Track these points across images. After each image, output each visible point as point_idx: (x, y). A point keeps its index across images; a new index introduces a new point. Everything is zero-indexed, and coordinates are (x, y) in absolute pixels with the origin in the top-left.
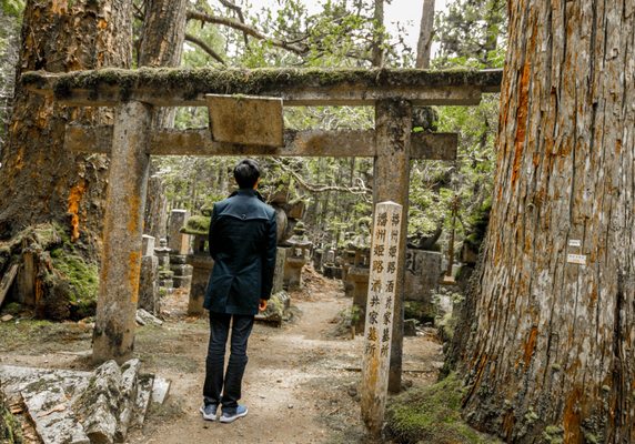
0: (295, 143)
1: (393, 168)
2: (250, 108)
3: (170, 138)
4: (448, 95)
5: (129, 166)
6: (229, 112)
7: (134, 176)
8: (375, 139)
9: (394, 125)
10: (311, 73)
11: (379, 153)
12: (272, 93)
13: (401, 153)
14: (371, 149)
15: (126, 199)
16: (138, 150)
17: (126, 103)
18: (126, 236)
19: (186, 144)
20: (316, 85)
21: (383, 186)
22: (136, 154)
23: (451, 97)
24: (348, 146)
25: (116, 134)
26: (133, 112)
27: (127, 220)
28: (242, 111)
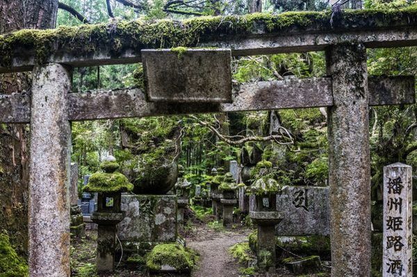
0: (239, 97)
1: (355, 118)
2: (194, 62)
3: (95, 102)
4: (407, 36)
5: (52, 136)
6: (168, 68)
7: (59, 147)
8: (330, 87)
9: (353, 71)
10: (255, 19)
11: (337, 102)
12: (210, 43)
13: (363, 101)
14: (327, 98)
15: (51, 175)
16: (61, 117)
17: (45, 67)
18: (54, 217)
19: (114, 107)
20: (260, 32)
21: (346, 139)
22: (59, 123)
23: (410, 38)
24: (301, 97)
25: (35, 102)
26: (53, 75)
27: (54, 198)
28: (183, 66)
